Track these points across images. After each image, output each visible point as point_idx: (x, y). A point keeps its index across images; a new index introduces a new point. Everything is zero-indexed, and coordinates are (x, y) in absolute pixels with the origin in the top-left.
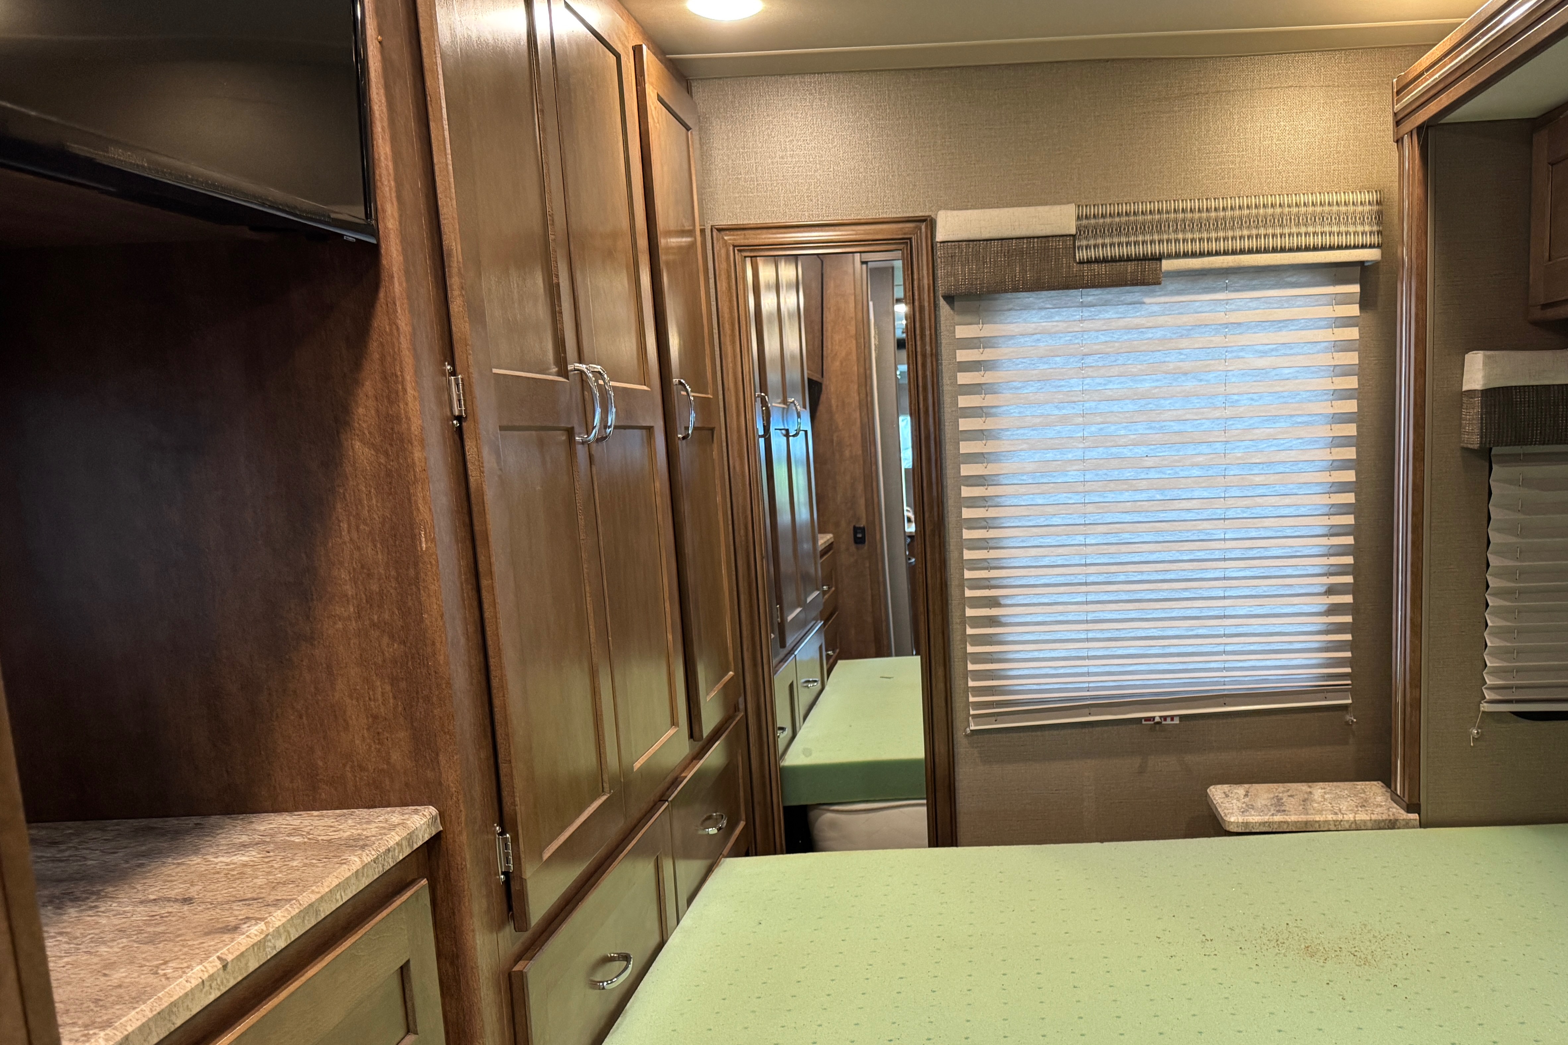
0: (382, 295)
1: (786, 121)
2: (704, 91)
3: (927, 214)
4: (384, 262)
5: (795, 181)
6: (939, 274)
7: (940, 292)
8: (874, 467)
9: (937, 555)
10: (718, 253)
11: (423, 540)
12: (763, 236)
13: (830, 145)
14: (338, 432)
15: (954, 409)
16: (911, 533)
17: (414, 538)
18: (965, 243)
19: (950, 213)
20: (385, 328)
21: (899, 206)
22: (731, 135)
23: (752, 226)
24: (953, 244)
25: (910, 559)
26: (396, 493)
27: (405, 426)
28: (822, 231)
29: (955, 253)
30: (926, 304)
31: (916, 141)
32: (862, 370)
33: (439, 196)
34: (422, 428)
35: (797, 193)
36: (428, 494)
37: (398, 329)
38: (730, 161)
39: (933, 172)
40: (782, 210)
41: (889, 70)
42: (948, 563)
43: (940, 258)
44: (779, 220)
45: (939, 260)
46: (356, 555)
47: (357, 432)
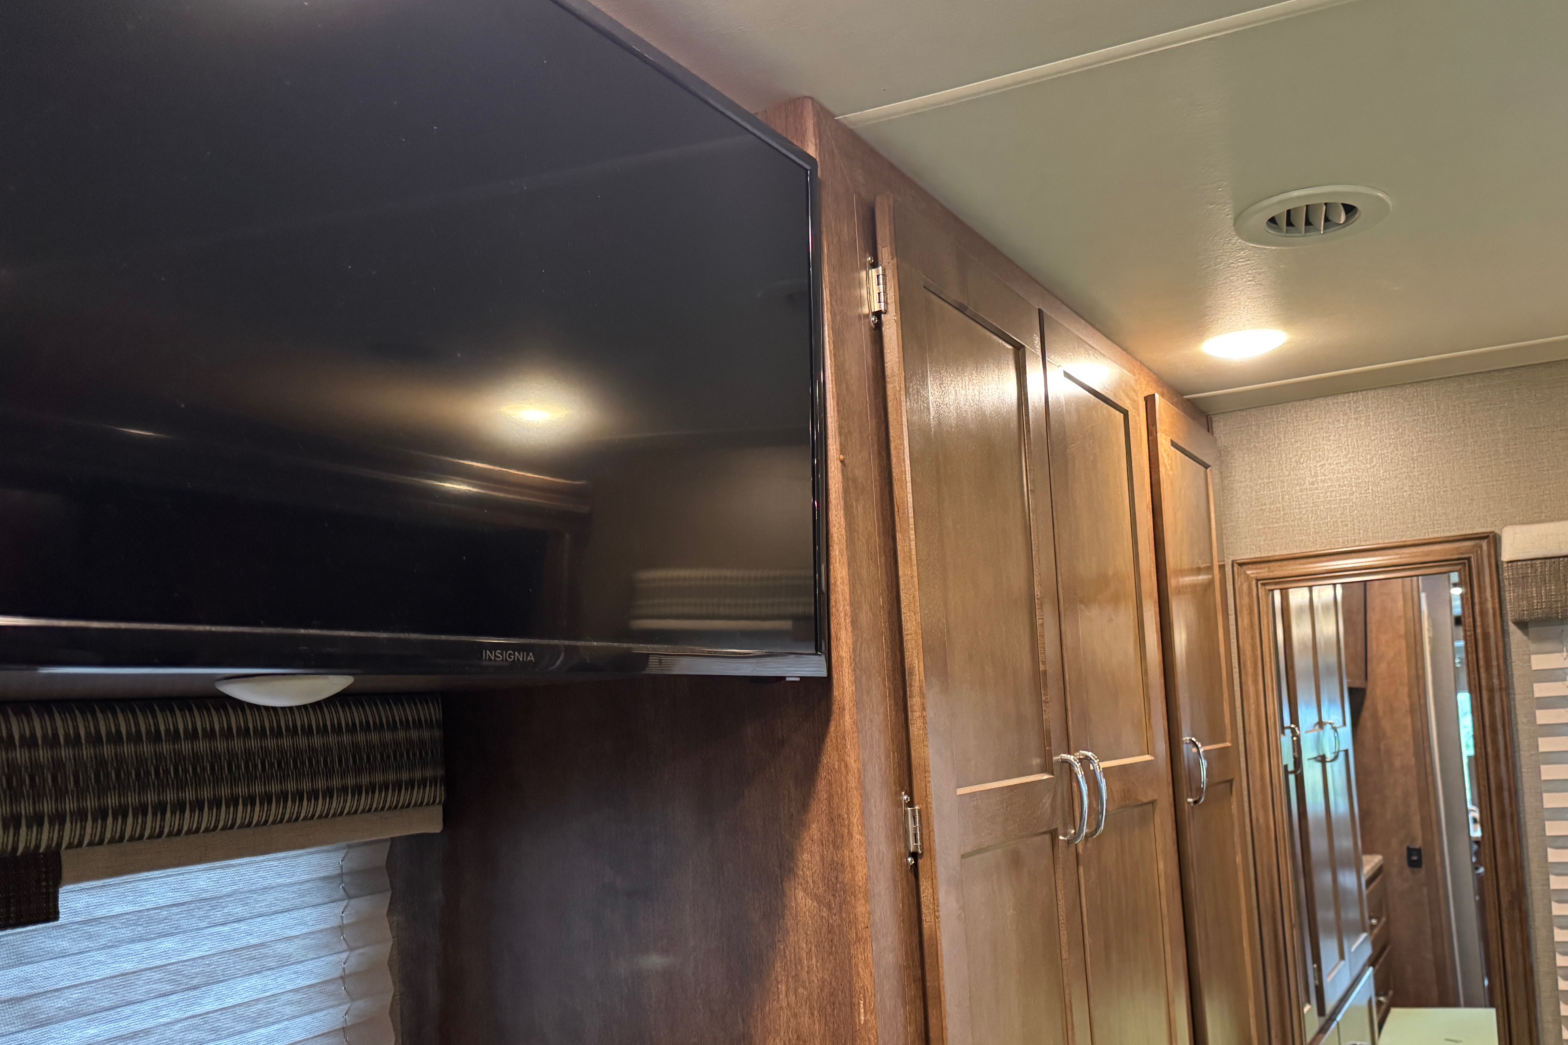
0: (832, 729)
1: (1317, 445)
2: (1225, 425)
3: (1489, 530)
4: (836, 693)
5: (1328, 506)
6: (1508, 598)
7: (1510, 617)
8: (1430, 778)
9: (1518, 934)
10: (1239, 589)
11: (862, 1011)
12: (1290, 568)
13: (1369, 466)
14: (782, 881)
15: (1533, 752)
16: (1477, 838)
17: (853, 1007)
18: (1539, 561)
19: (1518, 528)
20: (834, 764)
21: (1454, 523)
22: (1254, 465)
23: (1277, 558)
24: (1524, 563)
25: (1477, 869)
26: (837, 952)
27: (848, 876)
28: (1359, 557)
29: (1527, 573)
30: (1492, 631)
31: (1473, 452)
32: (1413, 671)
33: (903, 610)
34: (868, 878)
35: (1329, 520)
36: (870, 955)
37: (846, 766)
38: (1254, 492)
39: (1495, 483)
40: (1311, 539)
41: (1438, 379)
42: (1533, 943)
43: (1508, 579)
44: (1309, 550)
45: (1506, 582)
46: (793, 1023)
47: (801, 880)
